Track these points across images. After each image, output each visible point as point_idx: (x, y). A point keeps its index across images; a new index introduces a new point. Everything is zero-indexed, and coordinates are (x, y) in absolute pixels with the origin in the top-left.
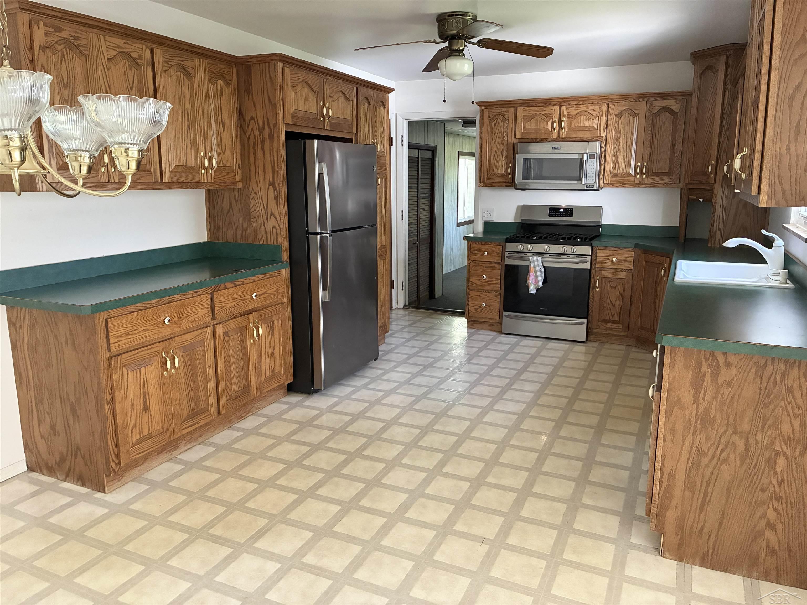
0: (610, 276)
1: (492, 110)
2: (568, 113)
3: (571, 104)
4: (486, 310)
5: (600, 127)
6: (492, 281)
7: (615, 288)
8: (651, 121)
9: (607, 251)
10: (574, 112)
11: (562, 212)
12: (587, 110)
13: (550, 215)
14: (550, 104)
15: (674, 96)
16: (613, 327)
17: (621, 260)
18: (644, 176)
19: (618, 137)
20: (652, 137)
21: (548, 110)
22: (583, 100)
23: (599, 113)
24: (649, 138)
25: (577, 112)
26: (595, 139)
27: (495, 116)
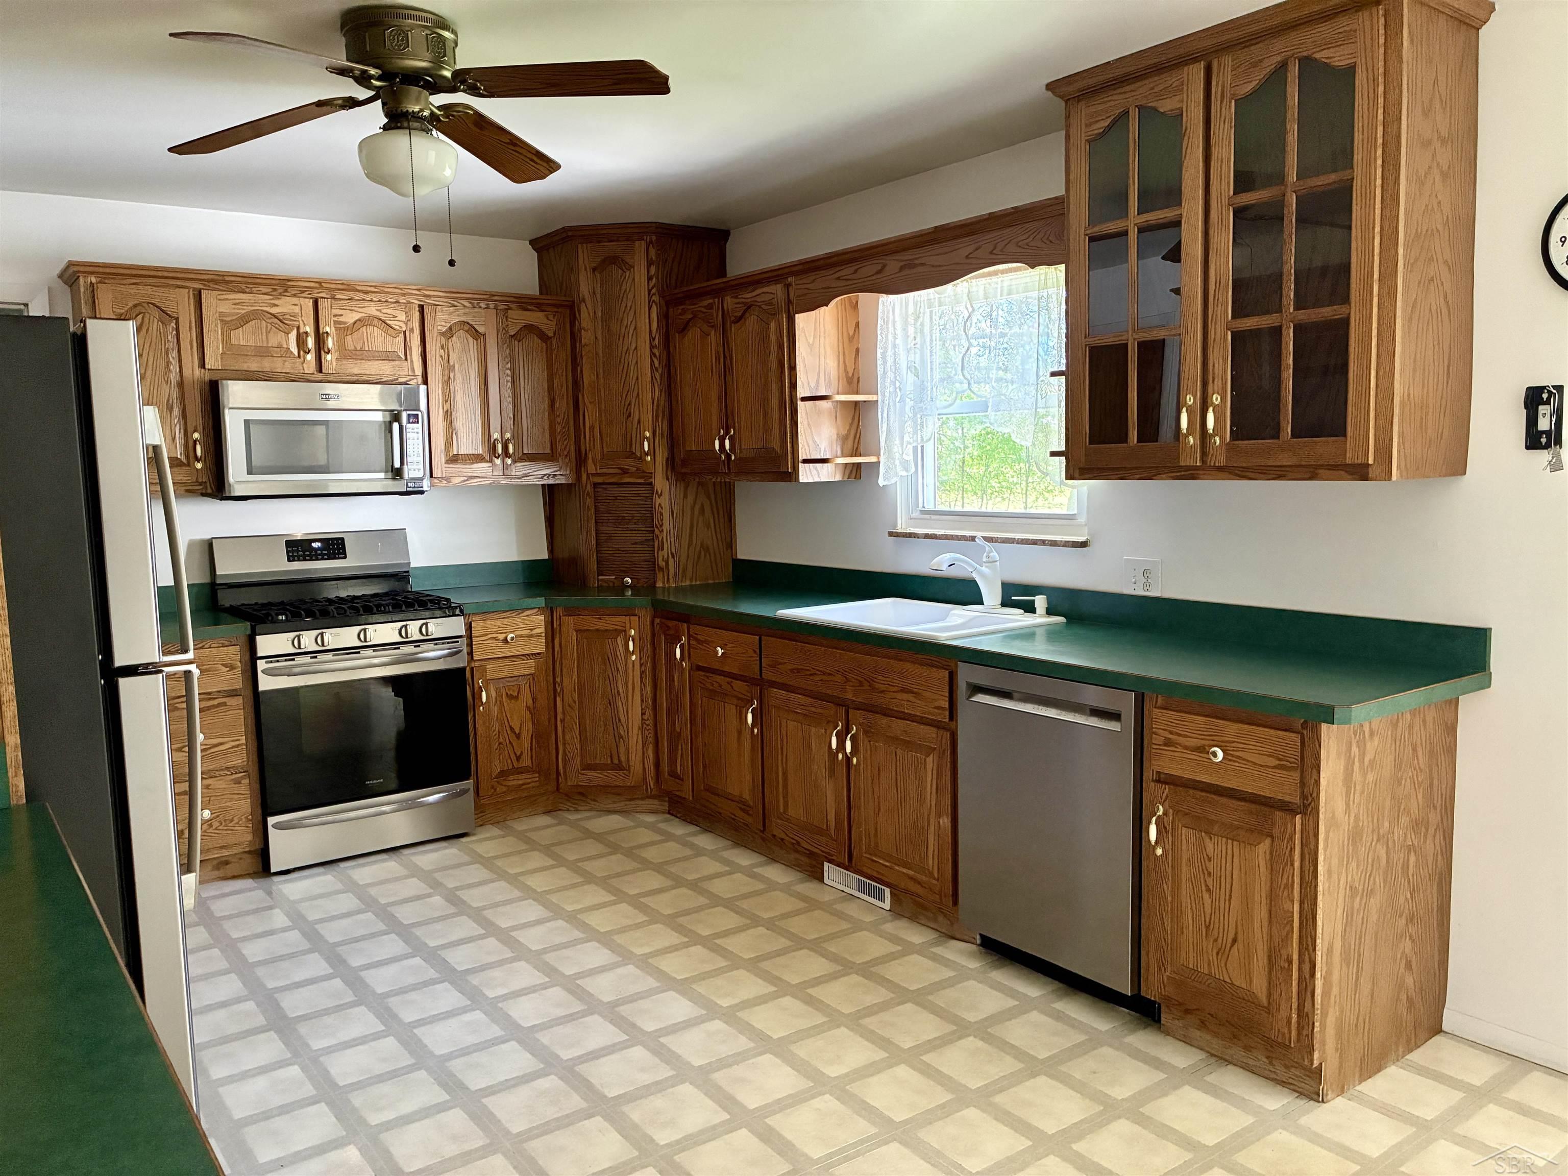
0: (503, 675)
1: (123, 288)
2: (335, 316)
3: (338, 296)
4: (211, 826)
5: (411, 355)
6: (221, 744)
7: (516, 698)
8: (508, 351)
9: (493, 623)
10: (351, 318)
11: (319, 549)
12: (378, 314)
13: (290, 559)
14: (286, 291)
15: (543, 304)
16: (521, 782)
17: (521, 636)
18: (509, 461)
19: (449, 378)
20: (513, 382)
21: (285, 305)
22: (366, 292)
23: (406, 324)
24: (509, 384)
25: (357, 316)
26: (401, 380)
27: (135, 306)
